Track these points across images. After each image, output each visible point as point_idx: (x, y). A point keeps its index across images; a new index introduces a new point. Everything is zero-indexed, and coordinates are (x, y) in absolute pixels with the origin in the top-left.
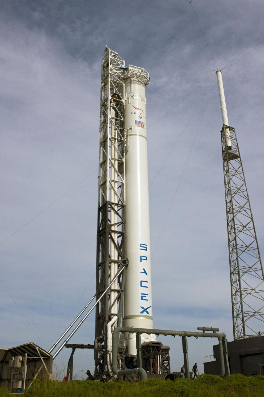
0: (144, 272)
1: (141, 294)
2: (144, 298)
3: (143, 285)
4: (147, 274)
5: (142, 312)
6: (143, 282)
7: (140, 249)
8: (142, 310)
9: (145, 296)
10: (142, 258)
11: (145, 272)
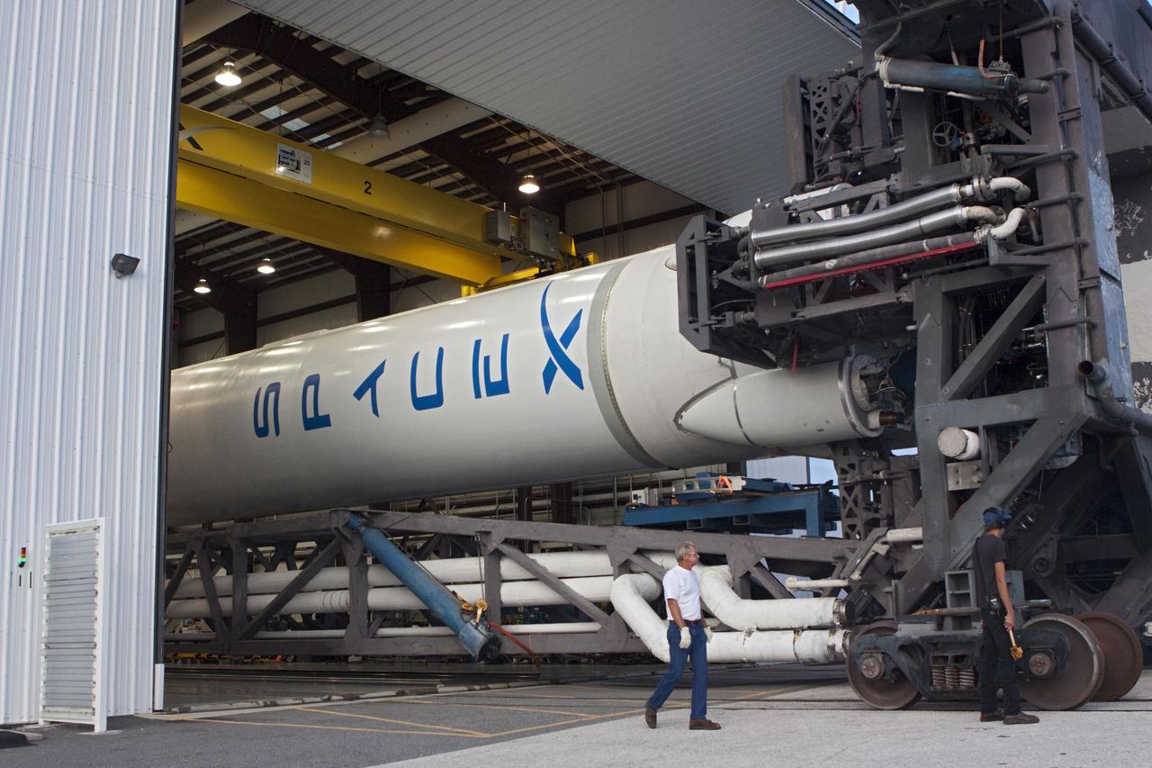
0: (369, 391)
1: (478, 395)
2: (496, 376)
3: (434, 392)
4: (379, 371)
5: (574, 374)
6: (419, 396)
7: (277, 432)
8: (560, 374)
9: (487, 359)
10: (311, 414)
11: (370, 383)
